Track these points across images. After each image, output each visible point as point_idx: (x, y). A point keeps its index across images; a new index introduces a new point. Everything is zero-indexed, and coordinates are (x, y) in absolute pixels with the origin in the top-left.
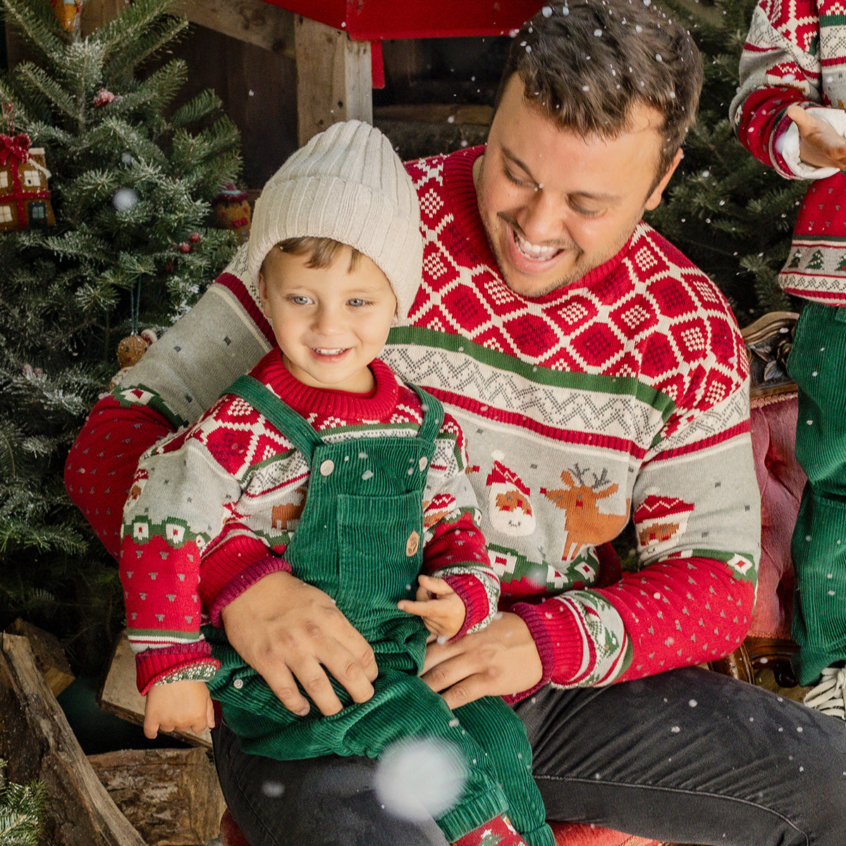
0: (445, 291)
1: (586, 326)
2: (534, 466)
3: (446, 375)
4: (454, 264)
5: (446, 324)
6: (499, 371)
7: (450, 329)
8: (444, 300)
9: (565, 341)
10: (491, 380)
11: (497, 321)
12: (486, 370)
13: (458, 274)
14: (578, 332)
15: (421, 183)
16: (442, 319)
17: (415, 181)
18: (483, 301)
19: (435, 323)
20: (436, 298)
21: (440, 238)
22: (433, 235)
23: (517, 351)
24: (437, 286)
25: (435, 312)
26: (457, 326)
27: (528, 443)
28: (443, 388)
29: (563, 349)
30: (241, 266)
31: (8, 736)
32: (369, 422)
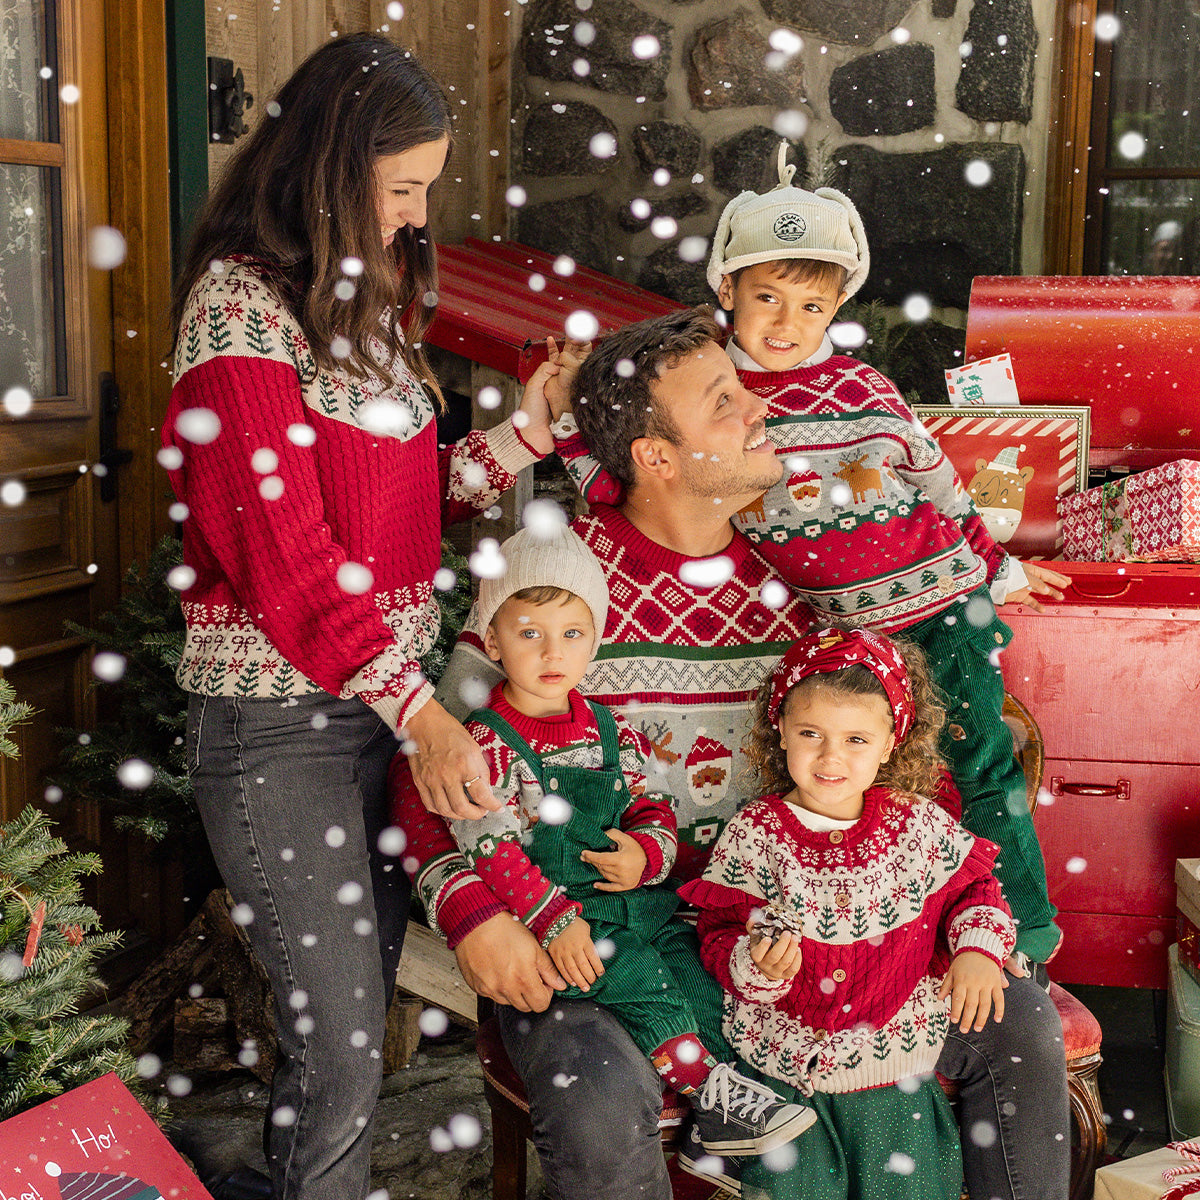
0: (633, 608)
1: (744, 606)
2: (731, 731)
3: (615, 681)
4: (636, 584)
5: (639, 634)
6: (689, 662)
7: (643, 638)
8: (634, 617)
9: (731, 622)
10: (685, 670)
11: (677, 621)
12: (679, 664)
13: (640, 592)
14: (739, 613)
15: (589, 536)
16: (636, 631)
17: (583, 537)
18: (664, 608)
19: (632, 637)
20: (628, 616)
21: (619, 567)
22: (613, 567)
23: (697, 641)
24: (626, 606)
25: (629, 627)
26: (648, 635)
27: (722, 714)
28: (648, 690)
29: (731, 628)
30: (472, 623)
31: (233, 978)
32: (577, 742)
